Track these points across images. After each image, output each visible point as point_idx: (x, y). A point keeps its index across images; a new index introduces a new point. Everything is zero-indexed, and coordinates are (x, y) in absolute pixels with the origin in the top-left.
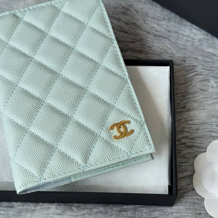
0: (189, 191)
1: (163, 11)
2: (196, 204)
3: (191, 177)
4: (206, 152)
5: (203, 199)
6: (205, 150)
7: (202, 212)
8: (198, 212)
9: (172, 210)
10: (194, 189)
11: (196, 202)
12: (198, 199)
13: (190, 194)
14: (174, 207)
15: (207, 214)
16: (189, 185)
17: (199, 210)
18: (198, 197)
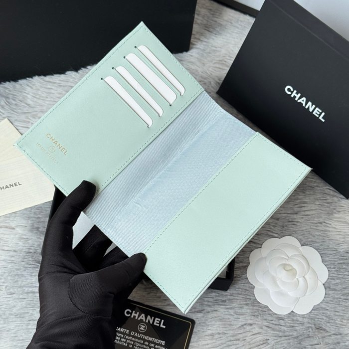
0: (243, 279)
1: (238, 114)
2: (248, 290)
3: (246, 268)
4: (261, 248)
5: (254, 287)
6: (260, 246)
7: (251, 297)
8: (248, 297)
9: (226, 293)
10: (247, 278)
11: (248, 289)
12: (249, 287)
13: (243, 282)
14: (228, 291)
15: (256, 299)
16: (244, 274)
17: (249, 296)
18: (250, 285)
